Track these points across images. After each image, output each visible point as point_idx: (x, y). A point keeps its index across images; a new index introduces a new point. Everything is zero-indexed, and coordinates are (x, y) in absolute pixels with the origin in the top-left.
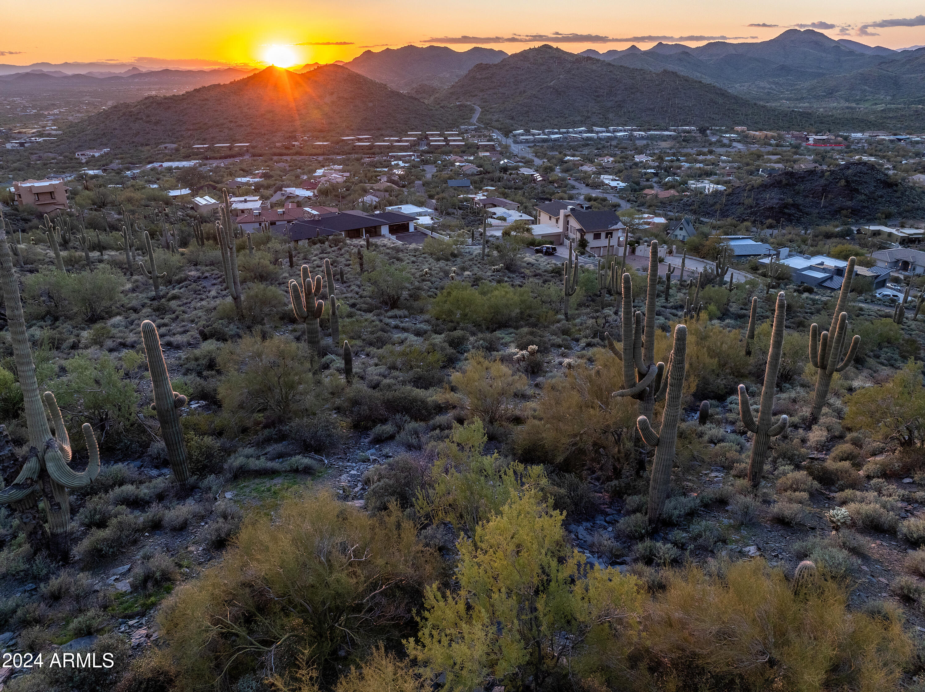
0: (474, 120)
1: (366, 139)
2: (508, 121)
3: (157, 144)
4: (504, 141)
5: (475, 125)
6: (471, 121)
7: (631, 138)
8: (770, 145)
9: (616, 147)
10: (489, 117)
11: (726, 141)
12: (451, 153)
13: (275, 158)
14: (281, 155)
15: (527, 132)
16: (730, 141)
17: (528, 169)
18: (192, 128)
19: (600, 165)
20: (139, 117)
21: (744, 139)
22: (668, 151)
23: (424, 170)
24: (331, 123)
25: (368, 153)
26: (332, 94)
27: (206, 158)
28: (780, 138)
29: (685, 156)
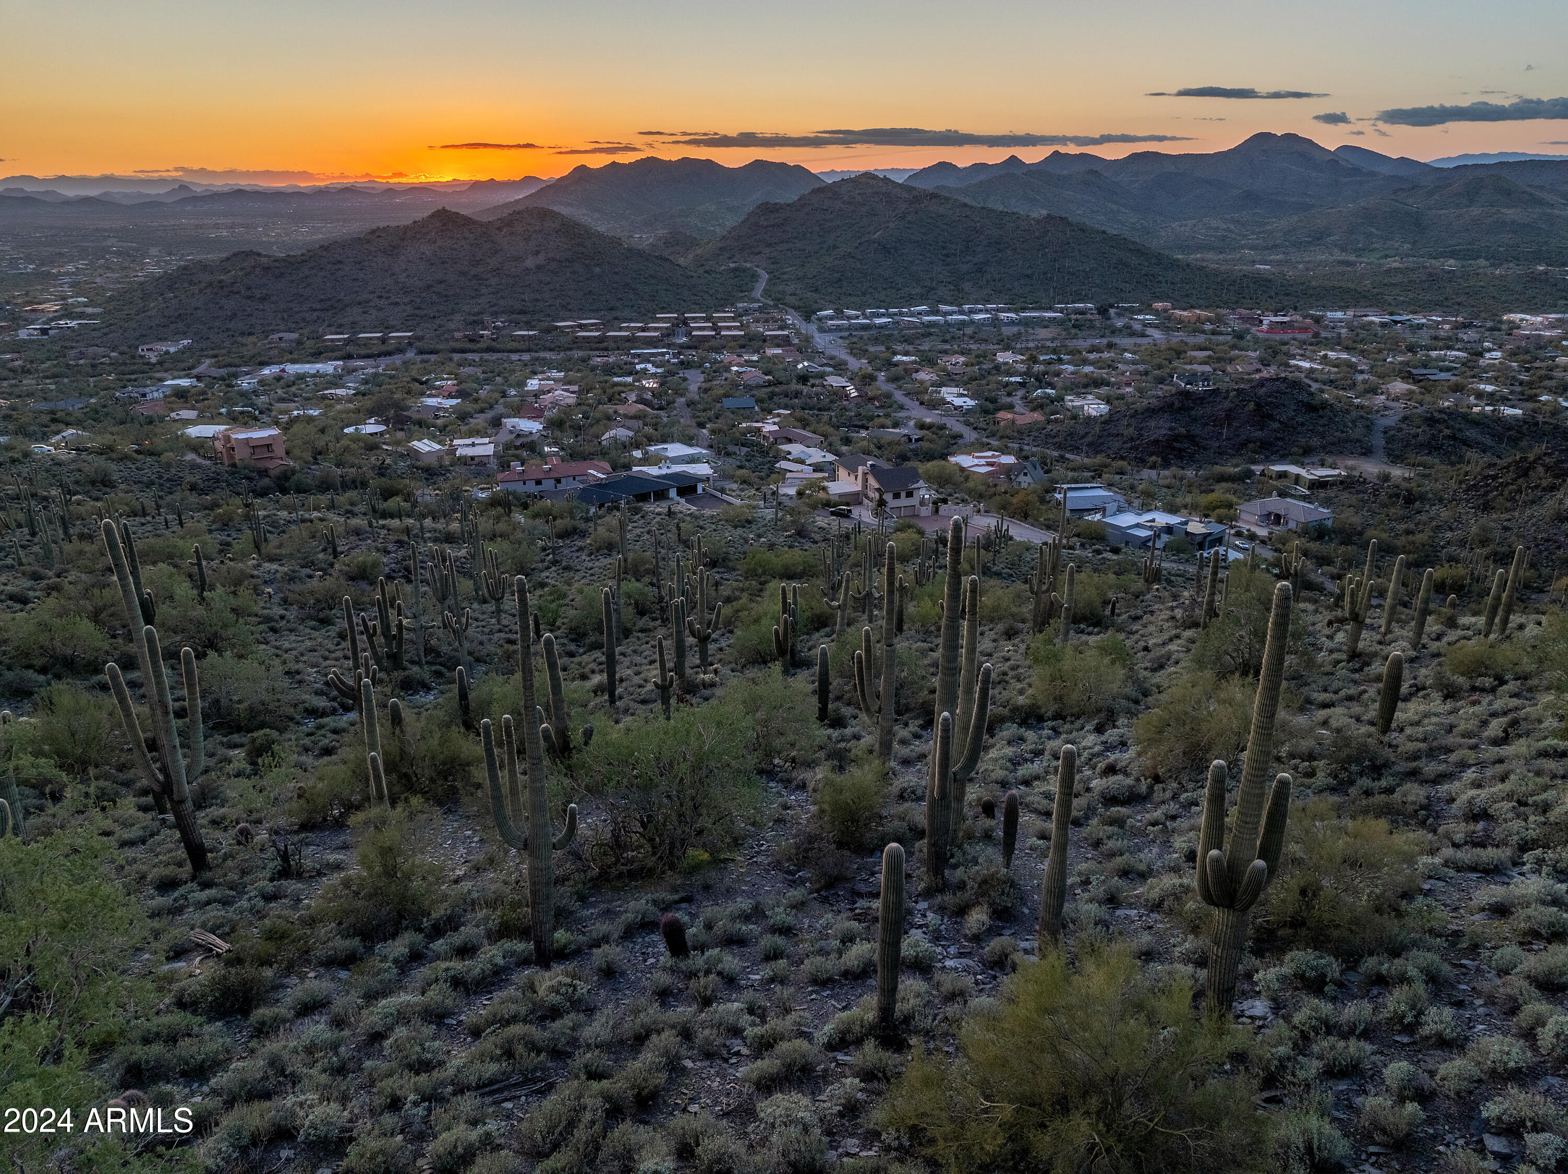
0: (758, 293)
1: (592, 325)
2: (809, 294)
3: (266, 334)
4: (804, 327)
5: (759, 301)
6: (753, 294)
7: (995, 322)
8: (1203, 332)
9: (972, 337)
10: (780, 288)
11: (1137, 327)
12: (724, 347)
13: (456, 357)
14: (463, 351)
15: (839, 314)
16: (1145, 326)
17: (839, 378)
18: (318, 307)
19: (944, 370)
20: (235, 289)
21: (1167, 324)
22: (1049, 344)
23: (685, 379)
24: (537, 300)
25: (597, 349)
26: (537, 253)
27: (349, 357)
28: (1219, 320)
29: (1070, 353)
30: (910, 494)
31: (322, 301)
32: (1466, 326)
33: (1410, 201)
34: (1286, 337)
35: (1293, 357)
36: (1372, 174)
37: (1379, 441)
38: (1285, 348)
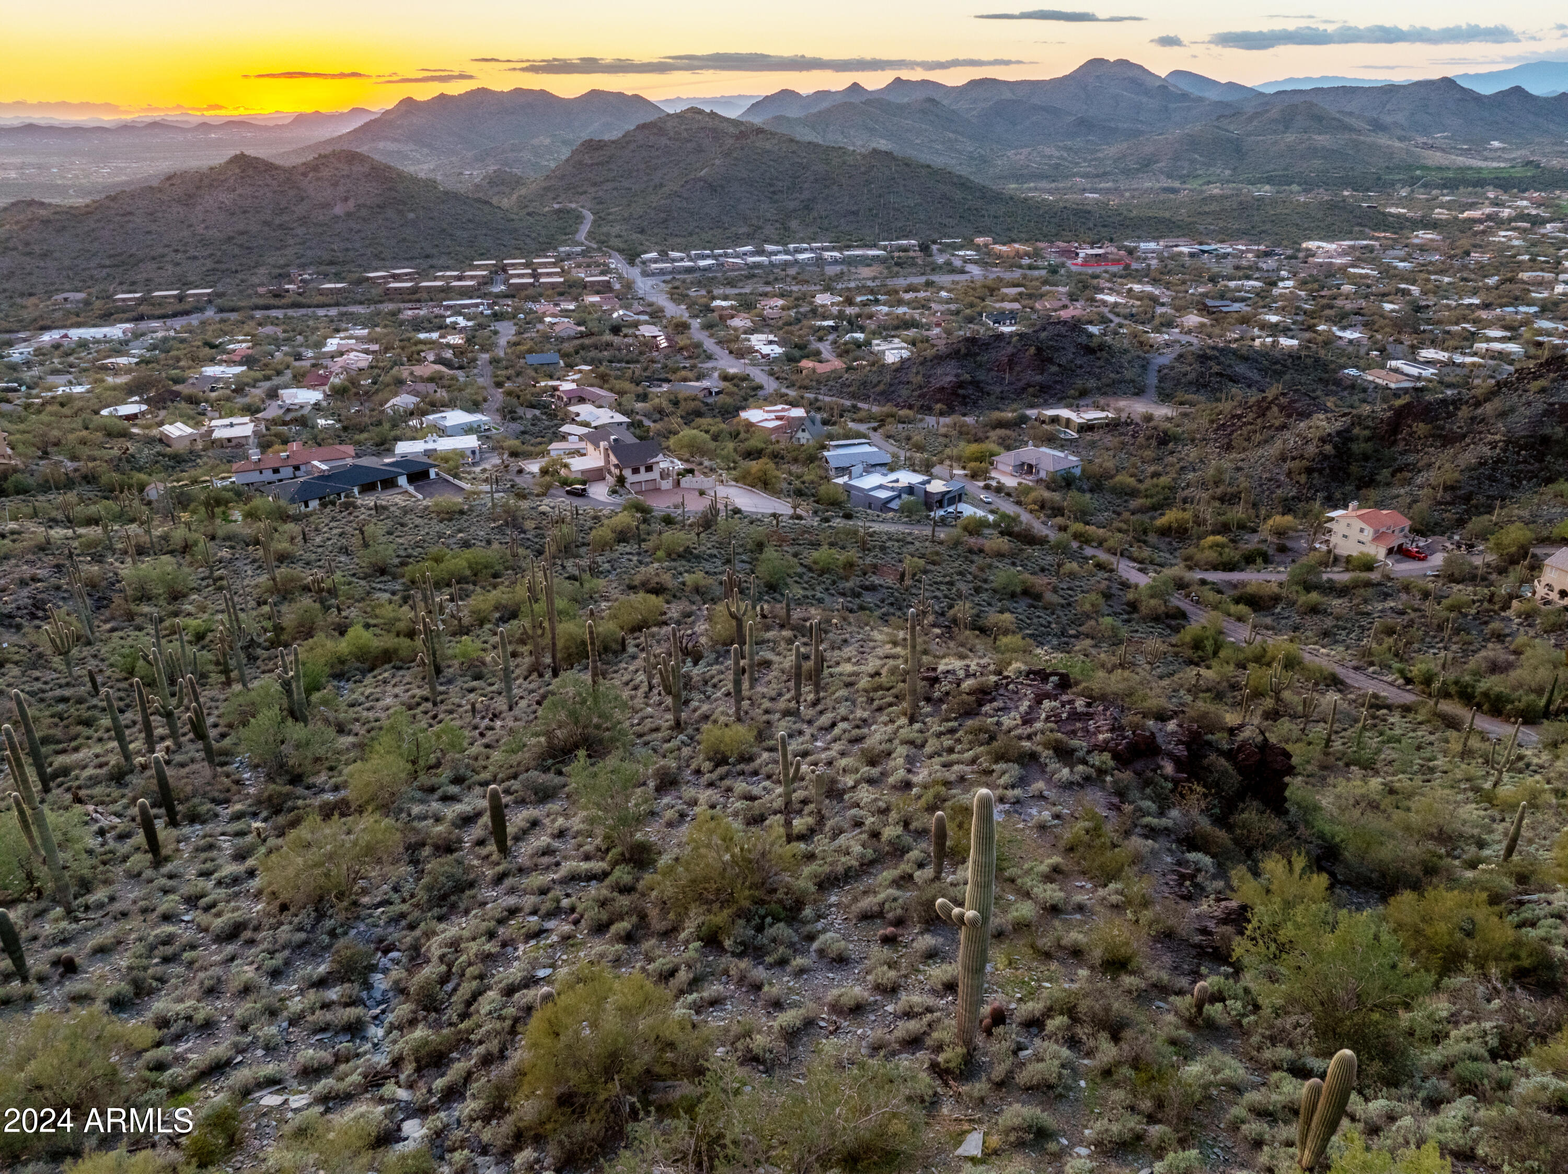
0: (582, 235)
1: (406, 274)
2: (634, 236)
3: (49, 294)
4: (627, 272)
5: (582, 244)
6: (577, 237)
7: (819, 262)
8: (1021, 267)
9: (794, 278)
10: (605, 229)
11: (958, 263)
12: (541, 295)
13: (258, 314)
14: (267, 307)
15: (664, 256)
16: (965, 262)
17: (652, 327)
18: (108, 262)
19: (761, 314)
20: (10, 245)
21: (986, 259)
22: (868, 283)
23: (496, 333)
24: (347, 250)
25: (410, 301)
26: (346, 199)
27: (140, 318)
28: (1037, 254)
29: (887, 293)
30: (649, 469)
31: (110, 256)
32: (1267, 254)
33: (1231, 128)
34: (1098, 270)
35: (1101, 290)
36: (1200, 99)
37: (1152, 380)
38: (1095, 281)
